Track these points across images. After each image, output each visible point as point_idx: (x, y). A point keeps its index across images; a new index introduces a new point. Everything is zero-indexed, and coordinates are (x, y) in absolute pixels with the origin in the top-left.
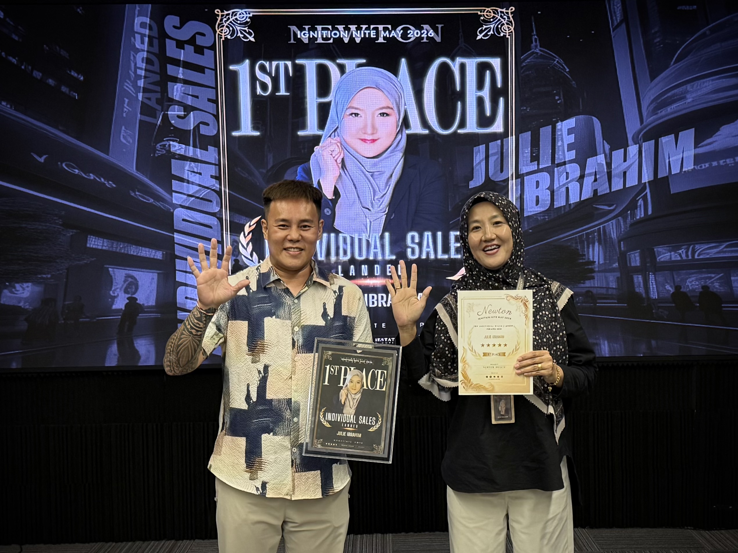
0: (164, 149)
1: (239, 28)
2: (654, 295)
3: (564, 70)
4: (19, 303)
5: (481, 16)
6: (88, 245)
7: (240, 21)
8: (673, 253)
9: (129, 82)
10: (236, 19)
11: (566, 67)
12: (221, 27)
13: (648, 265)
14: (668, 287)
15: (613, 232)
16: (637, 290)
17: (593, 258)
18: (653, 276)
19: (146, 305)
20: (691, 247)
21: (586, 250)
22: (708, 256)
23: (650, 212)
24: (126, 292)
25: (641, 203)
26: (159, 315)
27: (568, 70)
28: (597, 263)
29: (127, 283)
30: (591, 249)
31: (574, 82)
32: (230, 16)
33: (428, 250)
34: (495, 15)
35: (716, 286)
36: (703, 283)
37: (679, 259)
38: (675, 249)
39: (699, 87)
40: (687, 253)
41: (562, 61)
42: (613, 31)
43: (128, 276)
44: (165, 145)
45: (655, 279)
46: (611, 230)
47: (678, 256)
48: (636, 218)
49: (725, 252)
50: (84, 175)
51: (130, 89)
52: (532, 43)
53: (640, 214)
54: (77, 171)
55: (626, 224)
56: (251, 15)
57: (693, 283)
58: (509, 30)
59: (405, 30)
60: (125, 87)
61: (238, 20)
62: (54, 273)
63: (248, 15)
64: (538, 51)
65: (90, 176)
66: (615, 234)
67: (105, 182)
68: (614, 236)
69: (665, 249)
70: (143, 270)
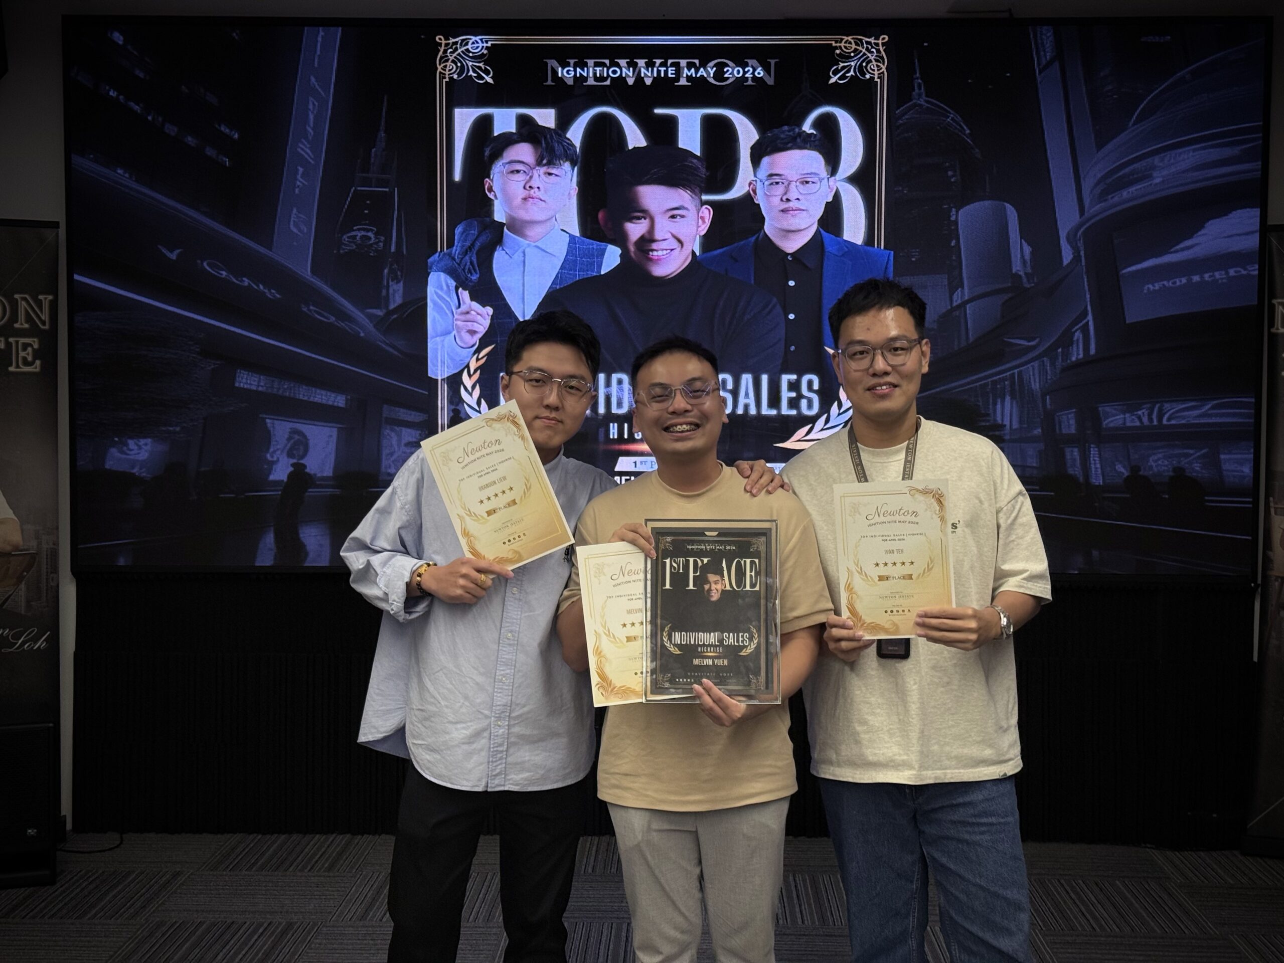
0: (354, 243)
1: (470, 64)
2: (1097, 480)
3: (961, 131)
4: (133, 468)
5: (836, 48)
6: (237, 385)
7: (473, 53)
8: (1127, 415)
9: (306, 143)
10: (467, 50)
11: (965, 128)
12: (444, 62)
13: (1089, 432)
14: (1120, 468)
15: (1035, 381)
16: (1071, 471)
17: (1002, 420)
18: (1096, 449)
19: (319, 475)
20: (1157, 406)
21: (991, 407)
22: (1183, 422)
23: (1093, 351)
24: (290, 455)
25: (1079, 337)
26: (337, 491)
27: (968, 132)
28: (1008, 427)
29: (292, 441)
30: (999, 407)
31: (977, 150)
32: (458, 46)
33: (747, 401)
34: (858, 48)
35: (1196, 468)
36: (1175, 462)
37: (1138, 424)
38: (1131, 409)
39: (1172, 161)
40: (1150, 415)
41: (959, 119)
42: (1040, 72)
43: (294, 432)
44: (354, 237)
45: (1100, 454)
46: (1032, 377)
47: (1136, 420)
48: (1070, 360)
49: (1210, 416)
50: (234, 280)
51: (307, 153)
52: (914, 90)
53: (1077, 354)
54: (224, 273)
55: (1055, 368)
56: (489, 44)
57: (1160, 462)
58: (878, 70)
59: (720, 67)
60: (299, 150)
61: (470, 52)
62: (185, 425)
63: (485, 45)
64: (923, 103)
65: (244, 281)
66: (1038, 385)
67: (266, 291)
68: (1036, 386)
69: (1115, 409)
70: (316, 423)
